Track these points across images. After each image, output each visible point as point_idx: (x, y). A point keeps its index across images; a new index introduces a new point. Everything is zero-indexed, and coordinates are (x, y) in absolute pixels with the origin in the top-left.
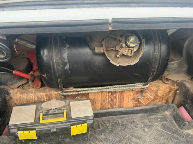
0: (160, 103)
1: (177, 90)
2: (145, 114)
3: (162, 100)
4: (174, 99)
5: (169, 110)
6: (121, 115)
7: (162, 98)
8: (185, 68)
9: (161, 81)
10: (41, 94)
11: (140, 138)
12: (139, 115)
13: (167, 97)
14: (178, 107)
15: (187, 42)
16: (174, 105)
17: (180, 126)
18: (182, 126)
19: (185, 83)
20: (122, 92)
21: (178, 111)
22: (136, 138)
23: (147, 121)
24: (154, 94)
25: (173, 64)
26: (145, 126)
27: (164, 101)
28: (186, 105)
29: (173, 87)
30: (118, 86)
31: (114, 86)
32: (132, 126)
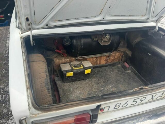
0: (116, 61)
1: (123, 55)
2: (110, 67)
3: (117, 60)
4: (122, 59)
5: (120, 64)
6: (100, 67)
7: (117, 59)
8: (126, 45)
9: (116, 52)
10: (67, 59)
11: (109, 75)
12: (108, 67)
13: (119, 58)
14: (124, 63)
15: (127, 34)
16: (122, 62)
17: (125, 70)
18: (126, 70)
19: (126, 52)
20: (101, 57)
21: (124, 64)
22: (108, 75)
23: (111, 69)
24: (113, 57)
25: (121, 44)
26: (111, 71)
27: (118, 60)
28: (127, 61)
29: (121, 54)
30: (100, 54)
31: (98, 54)
32: (106, 71)
